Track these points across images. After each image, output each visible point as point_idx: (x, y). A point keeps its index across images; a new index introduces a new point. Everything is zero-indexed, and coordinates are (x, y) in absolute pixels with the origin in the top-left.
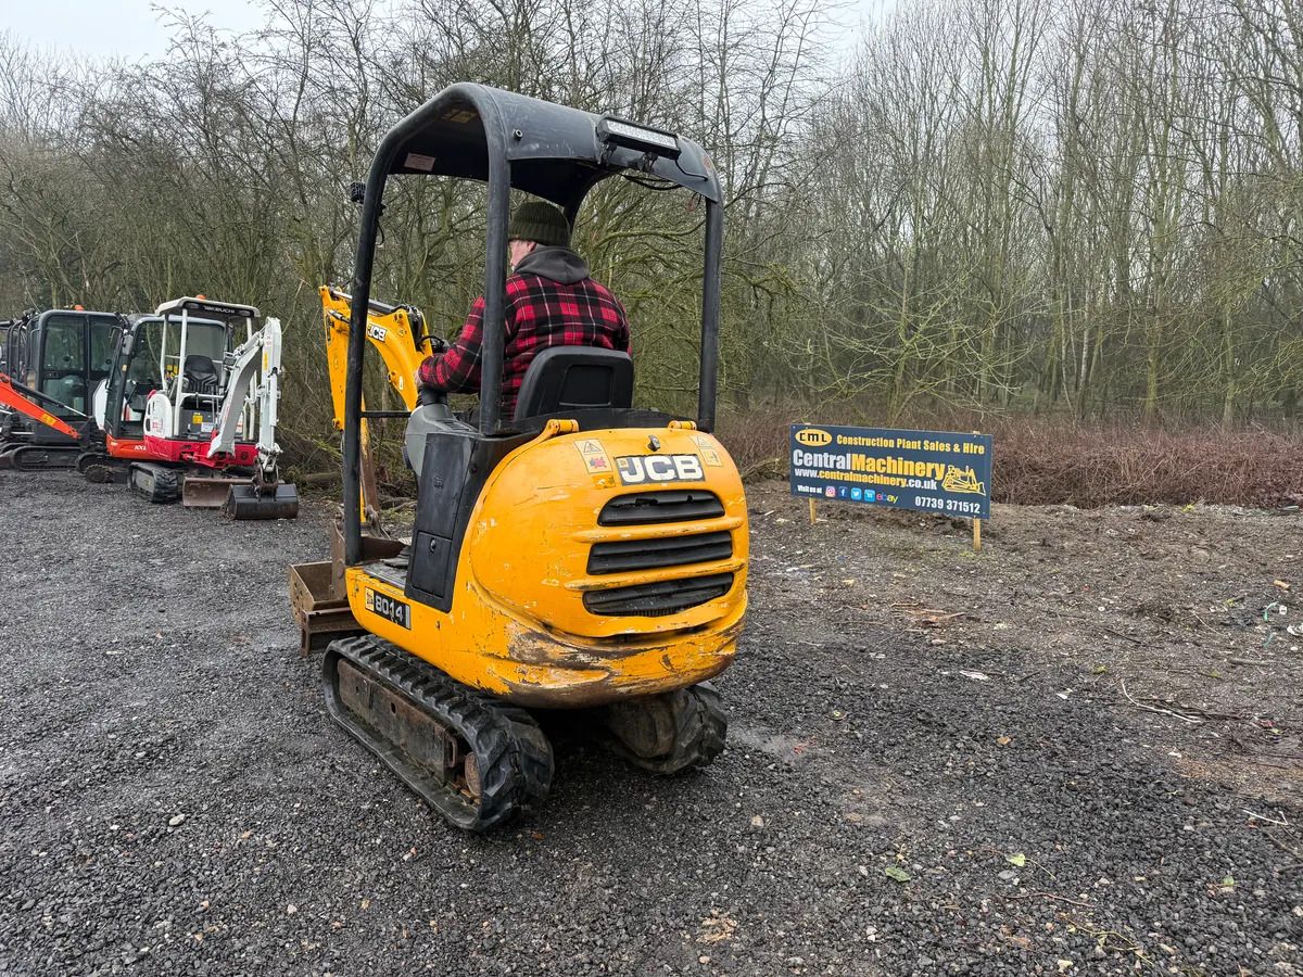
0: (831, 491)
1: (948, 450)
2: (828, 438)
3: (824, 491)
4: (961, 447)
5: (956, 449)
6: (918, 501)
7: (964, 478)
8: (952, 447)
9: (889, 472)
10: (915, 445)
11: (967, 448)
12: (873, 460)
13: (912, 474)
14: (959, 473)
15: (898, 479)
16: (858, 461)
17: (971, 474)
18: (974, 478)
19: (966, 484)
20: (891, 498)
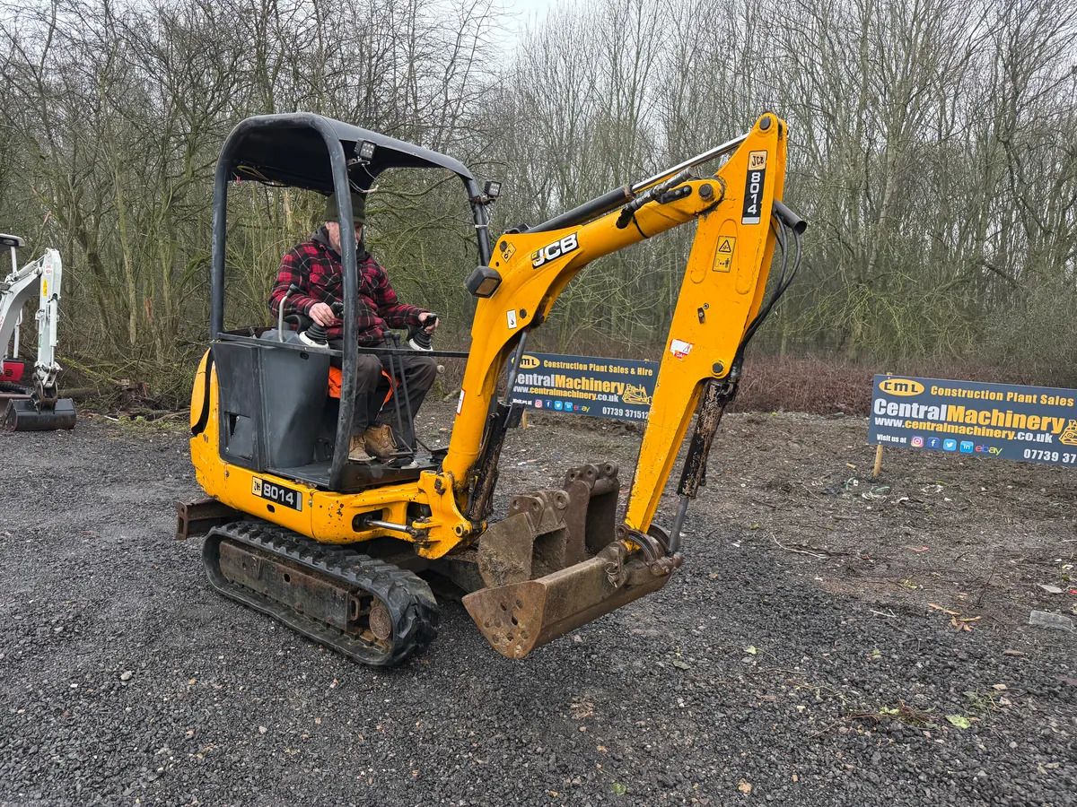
0: (539, 404)
1: (627, 372)
2: (537, 362)
3: (533, 403)
4: (636, 371)
5: (633, 372)
6: (604, 410)
7: (638, 393)
8: (629, 371)
9: (583, 388)
10: (602, 369)
11: (640, 371)
12: (571, 380)
13: (600, 390)
14: (634, 389)
15: (590, 394)
16: (560, 380)
17: (643, 390)
18: (645, 393)
19: (640, 398)
20: (585, 408)
